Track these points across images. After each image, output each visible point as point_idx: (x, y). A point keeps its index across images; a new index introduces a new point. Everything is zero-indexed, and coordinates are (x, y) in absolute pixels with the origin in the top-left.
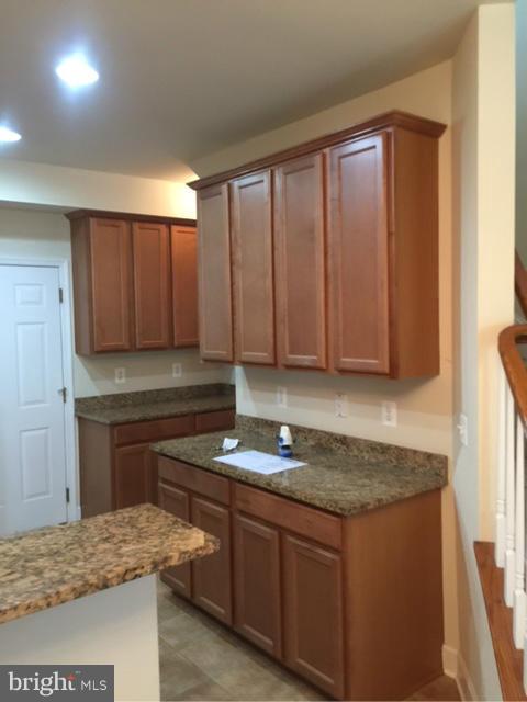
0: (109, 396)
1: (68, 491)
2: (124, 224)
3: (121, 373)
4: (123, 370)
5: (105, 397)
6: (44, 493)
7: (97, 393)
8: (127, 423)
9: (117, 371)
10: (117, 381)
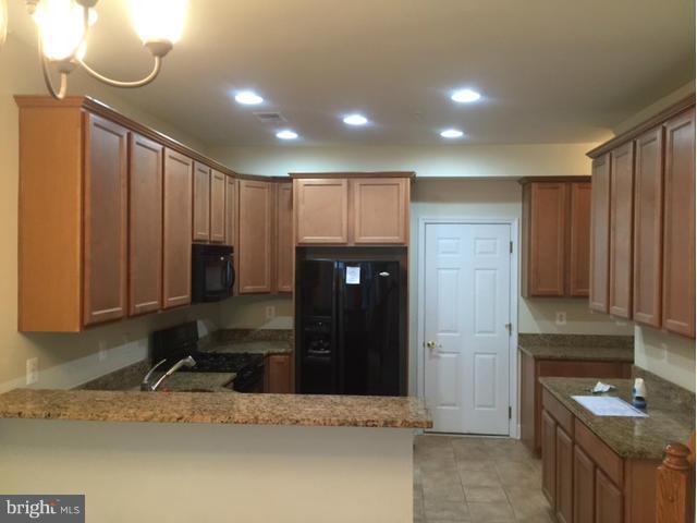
0: (549, 335)
1: (510, 409)
2: (563, 186)
3: (561, 316)
4: (564, 314)
5: (546, 336)
6: (490, 407)
7: (538, 331)
8: (550, 359)
9: (558, 314)
10: (558, 322)
